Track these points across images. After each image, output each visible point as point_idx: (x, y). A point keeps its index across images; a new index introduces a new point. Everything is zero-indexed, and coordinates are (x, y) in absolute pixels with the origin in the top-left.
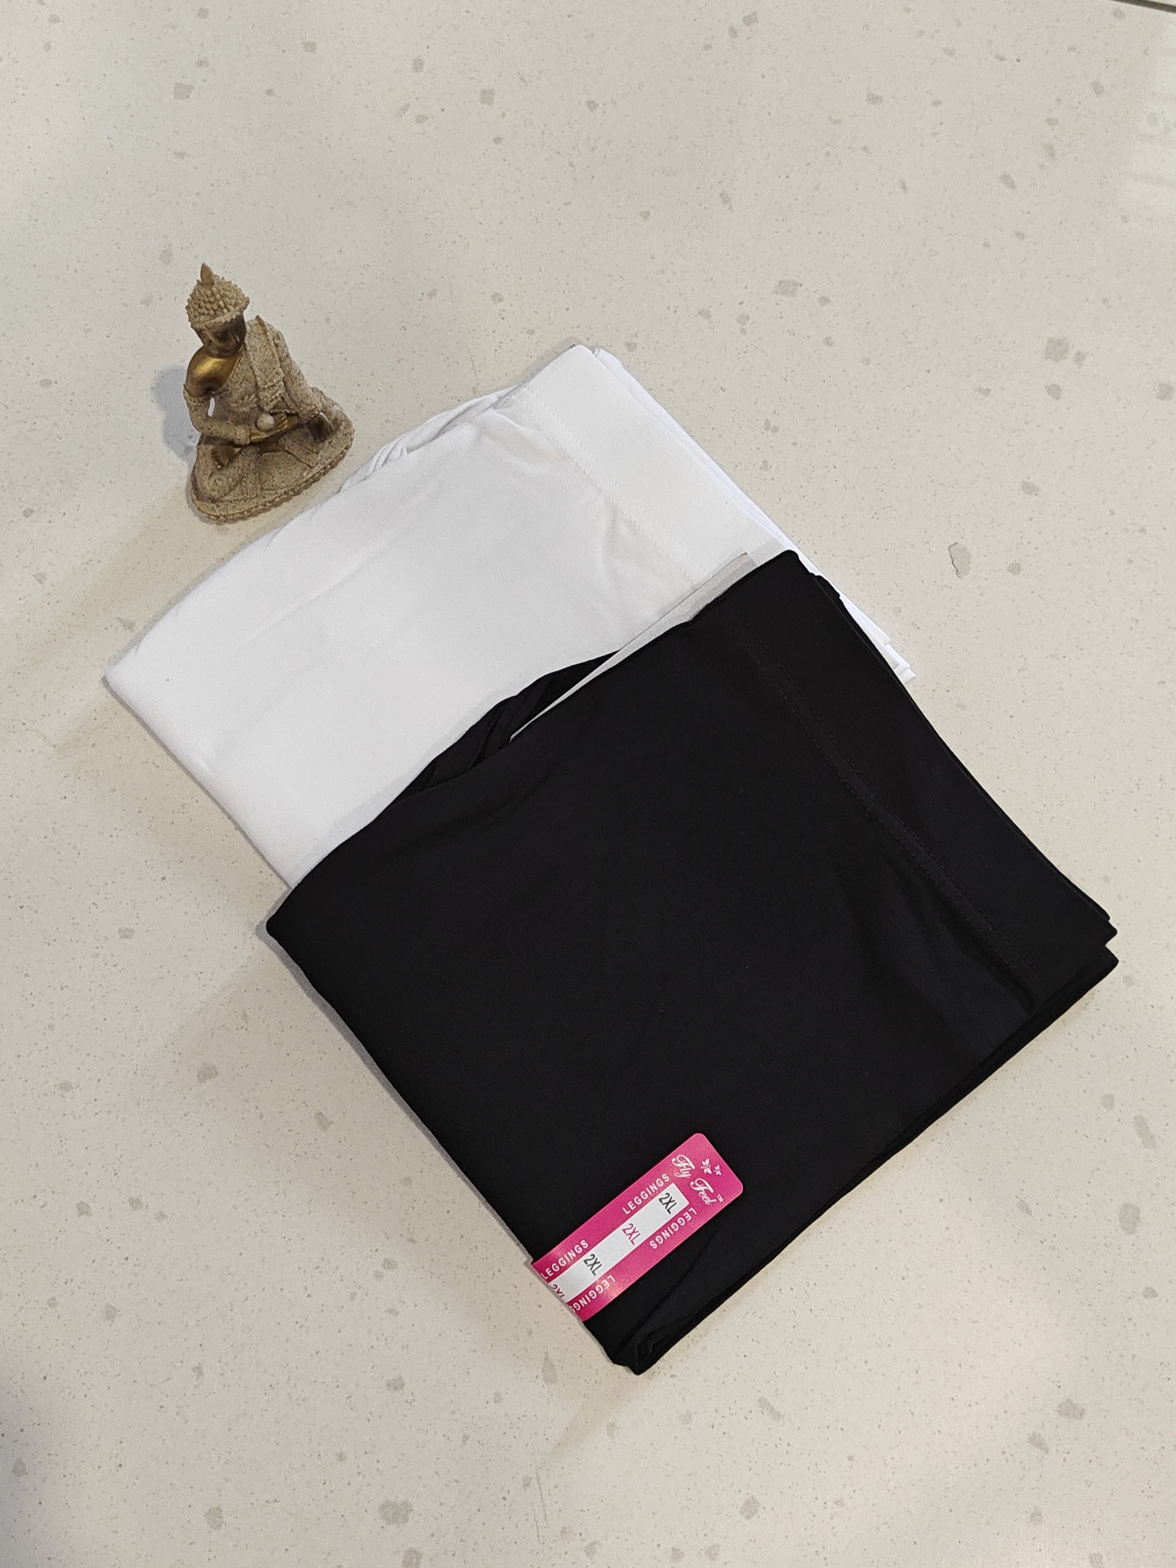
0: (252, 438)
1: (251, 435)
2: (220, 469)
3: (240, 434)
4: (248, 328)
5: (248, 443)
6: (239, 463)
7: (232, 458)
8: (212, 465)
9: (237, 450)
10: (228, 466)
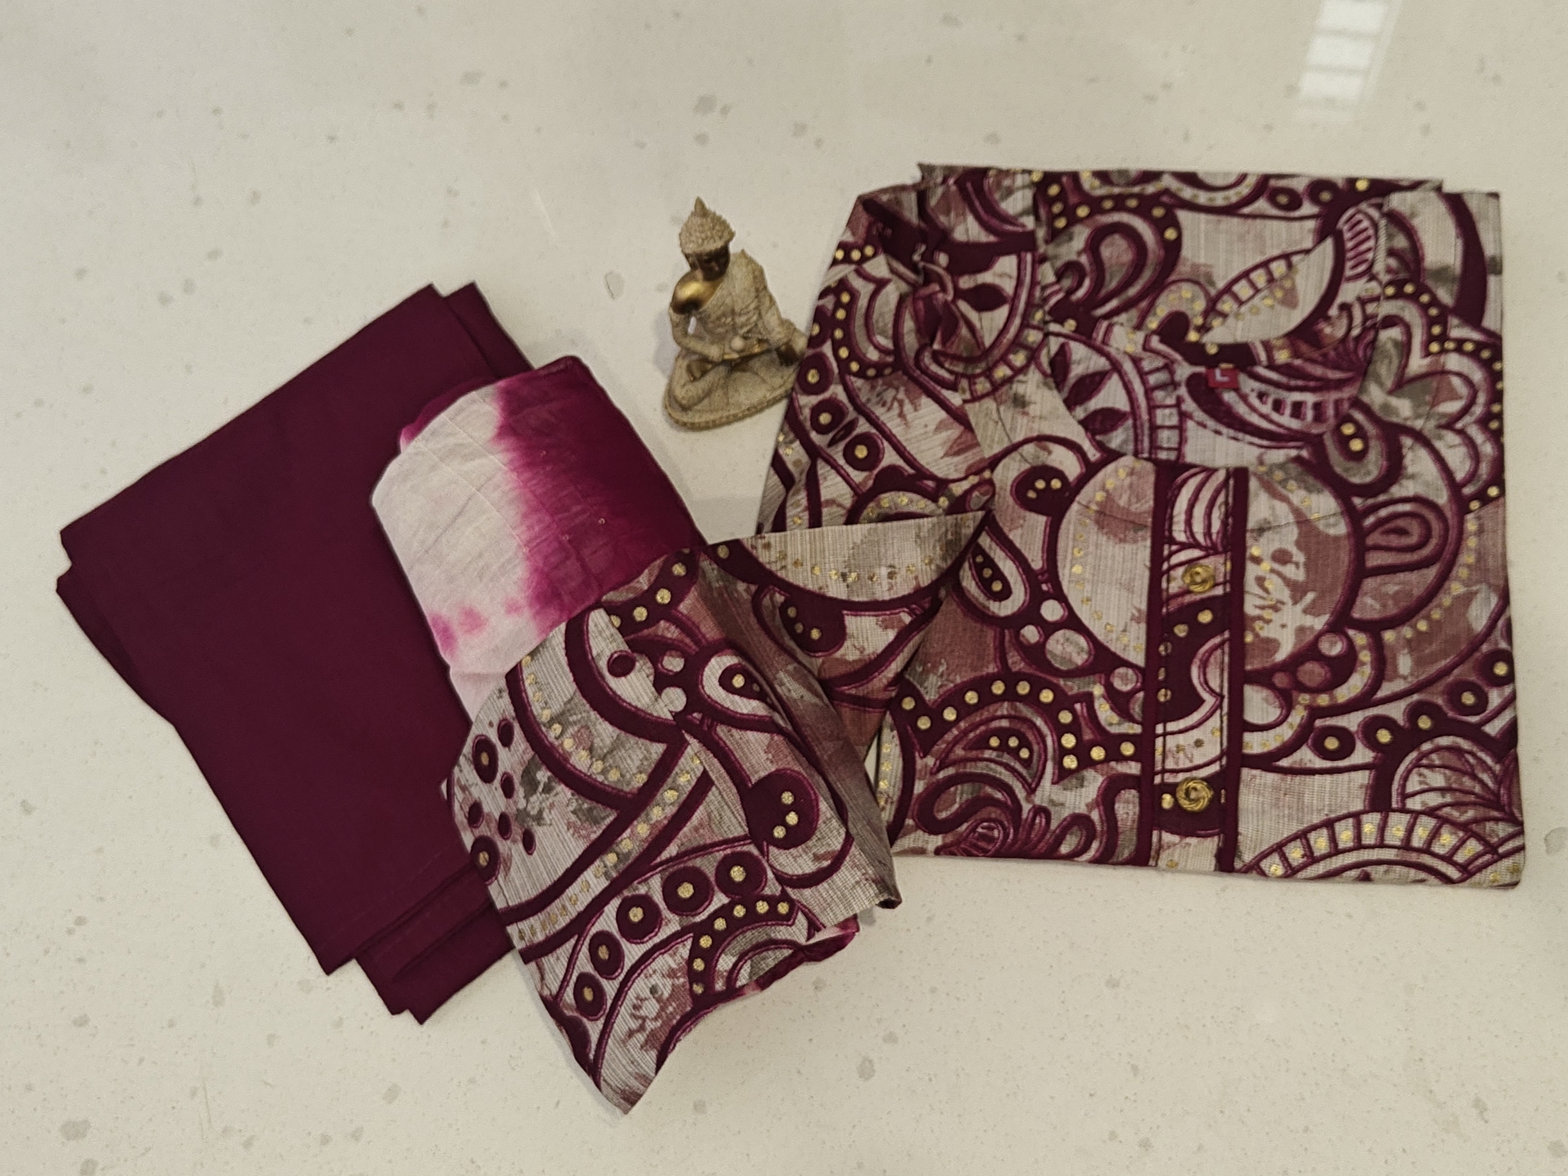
0: (726, 357)
2: (692, 381)
3: (714, 352)
4: (732, 258)
5: (720, 360)
6: (710, 378)
7: (704, 373)
8: (685, 377)
9: (710, 366)
10: (700, 378)
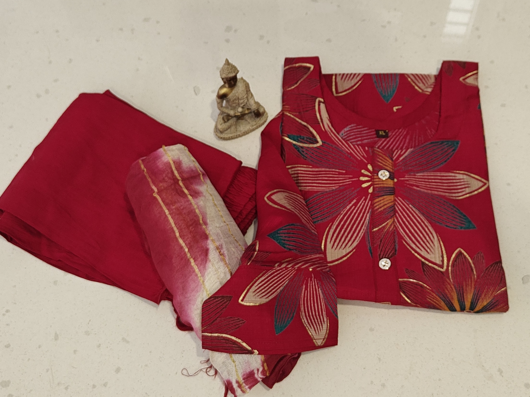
0: (236, 114)
1: (235, 113)
2: (224, 123)
3: (232, 113)
4: (238, 79)
6: (230, 122)
8: (222, 121)
9: (230, 118)
